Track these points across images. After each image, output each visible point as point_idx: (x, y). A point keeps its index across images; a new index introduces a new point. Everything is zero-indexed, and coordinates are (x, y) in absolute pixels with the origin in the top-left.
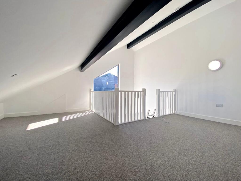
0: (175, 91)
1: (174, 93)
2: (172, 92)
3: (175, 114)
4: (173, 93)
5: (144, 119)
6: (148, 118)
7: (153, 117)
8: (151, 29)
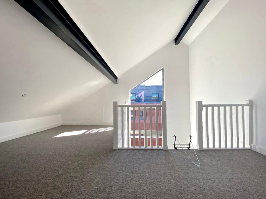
0: (251, 104)
1: (247, 109)
2: (243, 106)
3: (251, 150)
4: (245, 107)
5: (164, 149)
6: (176, 148)
7: (189, 148)
8: (197, 3)
